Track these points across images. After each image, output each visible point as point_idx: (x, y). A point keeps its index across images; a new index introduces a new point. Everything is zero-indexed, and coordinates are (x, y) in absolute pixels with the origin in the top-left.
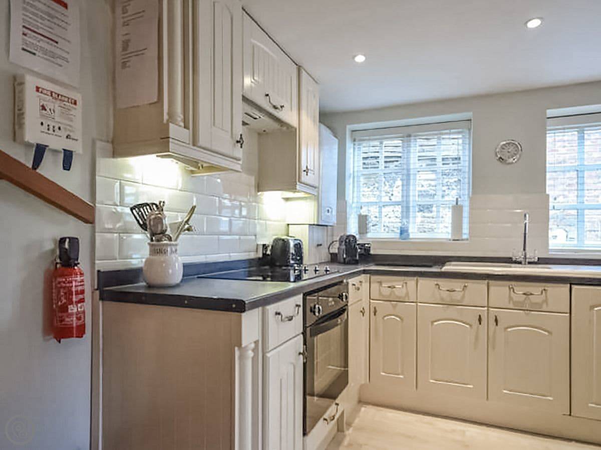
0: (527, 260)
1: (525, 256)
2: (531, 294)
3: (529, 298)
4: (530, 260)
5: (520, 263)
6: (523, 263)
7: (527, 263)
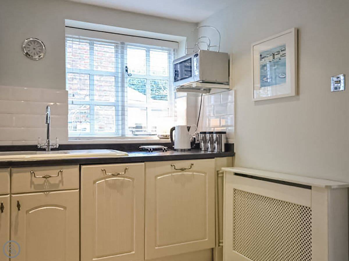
0: (50, 147)
1: (49, 143)
2: (50, 177)
3: (48, 181)
4: (53, 147)
5: (44, 150)
6: (47, 150)
7: (50, 150)
